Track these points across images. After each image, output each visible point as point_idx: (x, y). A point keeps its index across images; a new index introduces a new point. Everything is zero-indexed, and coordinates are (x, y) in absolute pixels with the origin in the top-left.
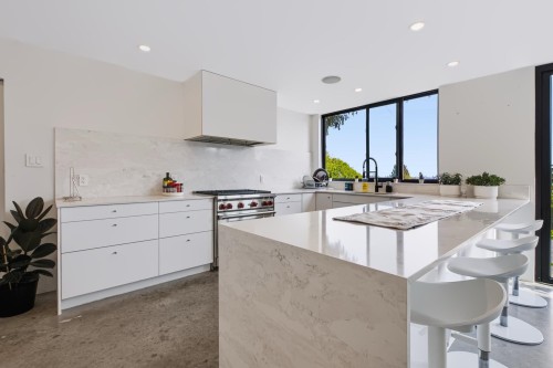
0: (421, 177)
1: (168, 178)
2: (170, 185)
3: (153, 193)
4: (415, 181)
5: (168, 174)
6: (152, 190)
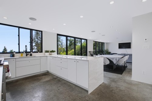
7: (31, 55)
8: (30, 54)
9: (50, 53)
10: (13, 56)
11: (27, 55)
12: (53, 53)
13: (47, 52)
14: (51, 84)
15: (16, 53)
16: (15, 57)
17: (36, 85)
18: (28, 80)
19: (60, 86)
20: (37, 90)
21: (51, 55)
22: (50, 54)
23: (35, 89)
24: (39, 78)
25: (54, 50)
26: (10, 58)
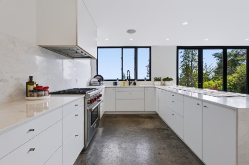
0: (145, 79)
1: (31, 82)
2: (34, 90)
3: (12, 99)
4: (143, 80)
5: (31, 78)
6: (11, 96)
7: (135, 84)
8: (133, 82)
9: (163, 82)
10: (116, 84)
11: (130, 85)
12: (167, 83)
13: (157, 80)
14: (152, 138)
15: (119, 80)
16: (117, 86)
17: (131, 130)
18: (126, 119)
19: (164, 149)
20: (129, 138)
21: (164, 85)
22: (162, 85)
23: (127, 135)
24: (140, 120)
25: (169, 77)
26: (113, 86)
